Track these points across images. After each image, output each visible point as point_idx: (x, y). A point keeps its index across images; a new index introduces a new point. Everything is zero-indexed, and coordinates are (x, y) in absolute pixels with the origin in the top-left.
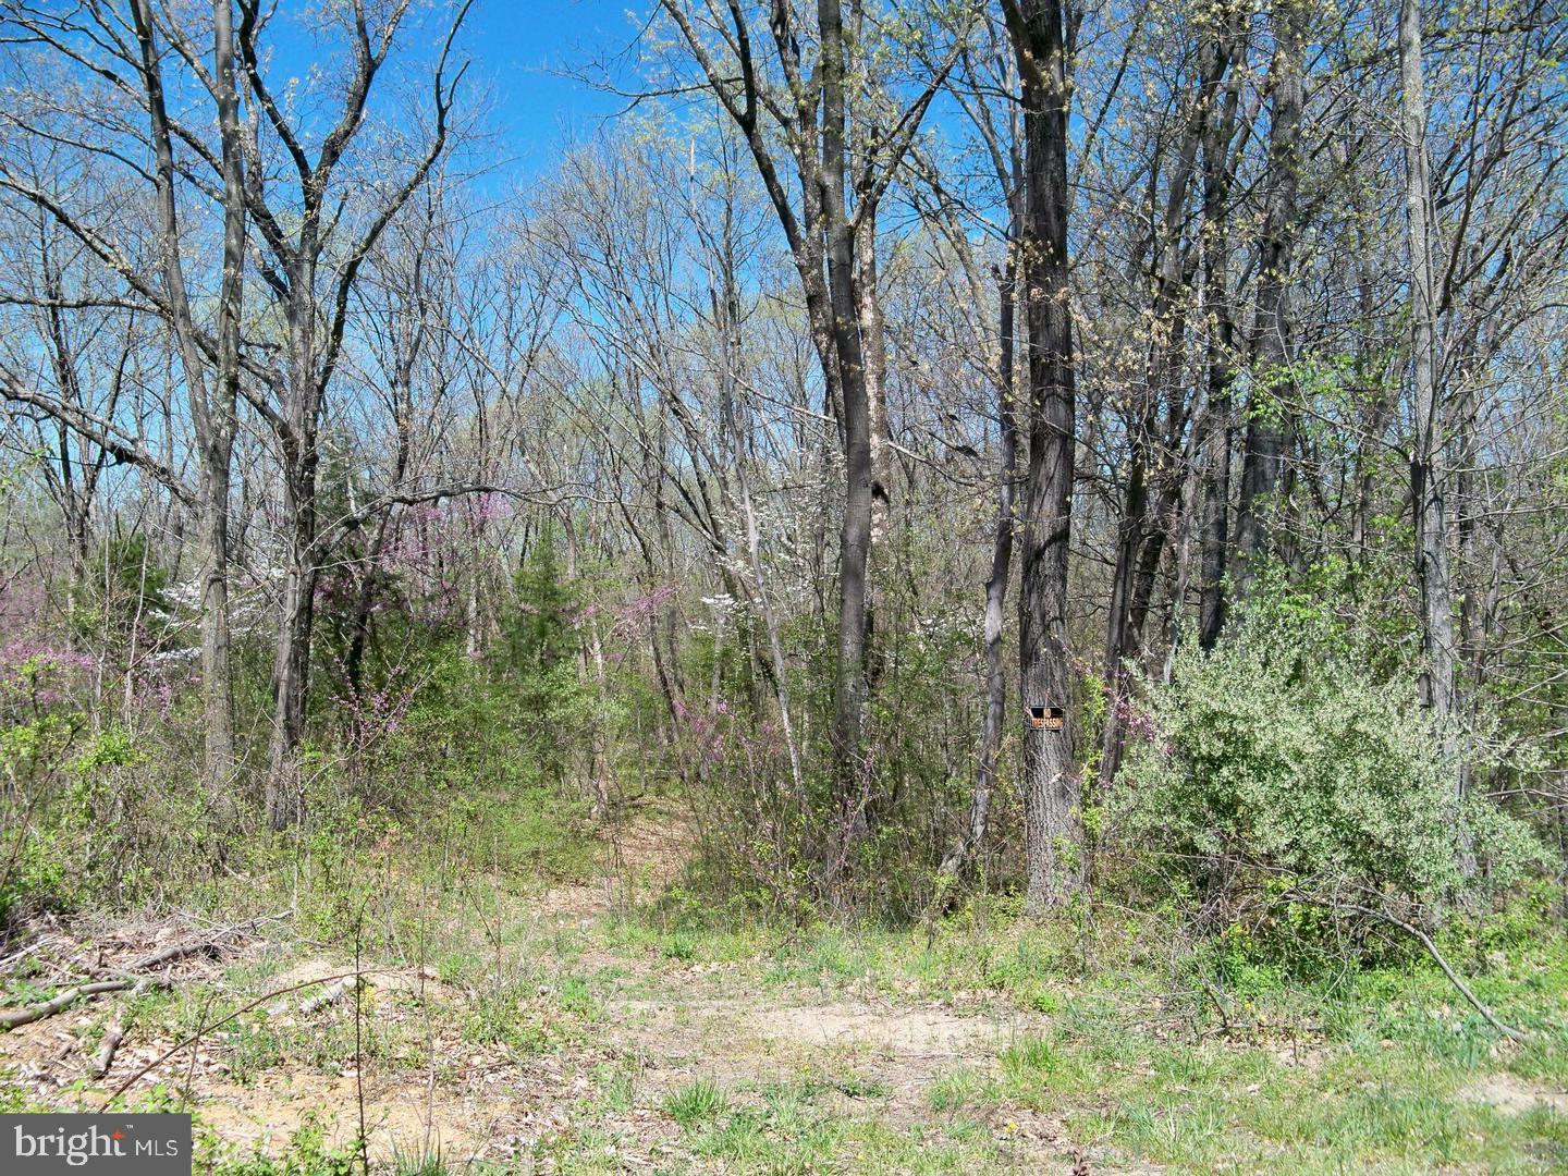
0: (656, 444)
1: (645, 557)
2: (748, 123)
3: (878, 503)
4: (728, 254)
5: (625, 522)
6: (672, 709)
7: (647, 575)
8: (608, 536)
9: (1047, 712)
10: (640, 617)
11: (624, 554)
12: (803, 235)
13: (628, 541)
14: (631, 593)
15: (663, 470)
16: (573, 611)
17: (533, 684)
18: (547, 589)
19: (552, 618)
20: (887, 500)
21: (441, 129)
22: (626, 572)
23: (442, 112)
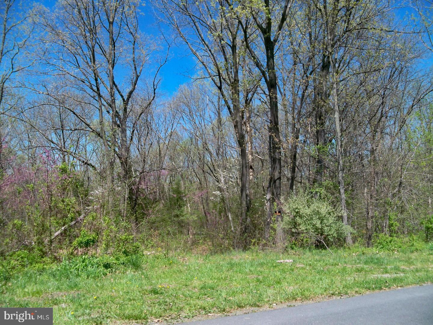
0: (202, 156)
1: (200, 183)
2: (220, 88)
3: (251, 170)
4: (219, 109)
5: (195, 175)
6: (208, 221)
7: (201, 188)
8: (191, 178)
9: (277, 212)
10: (199, 197)
11: (195, 182)
12: (233, 112)
13: (196, 179)
14: (197, 192)
15: (204, 162)
16: (185, 196)
17: (177, 212)
18: (177, 191)
19: (179, 198)
20: (253, 169)
21: (155, 93)
22: (195, 187)
23: (155, 90)
